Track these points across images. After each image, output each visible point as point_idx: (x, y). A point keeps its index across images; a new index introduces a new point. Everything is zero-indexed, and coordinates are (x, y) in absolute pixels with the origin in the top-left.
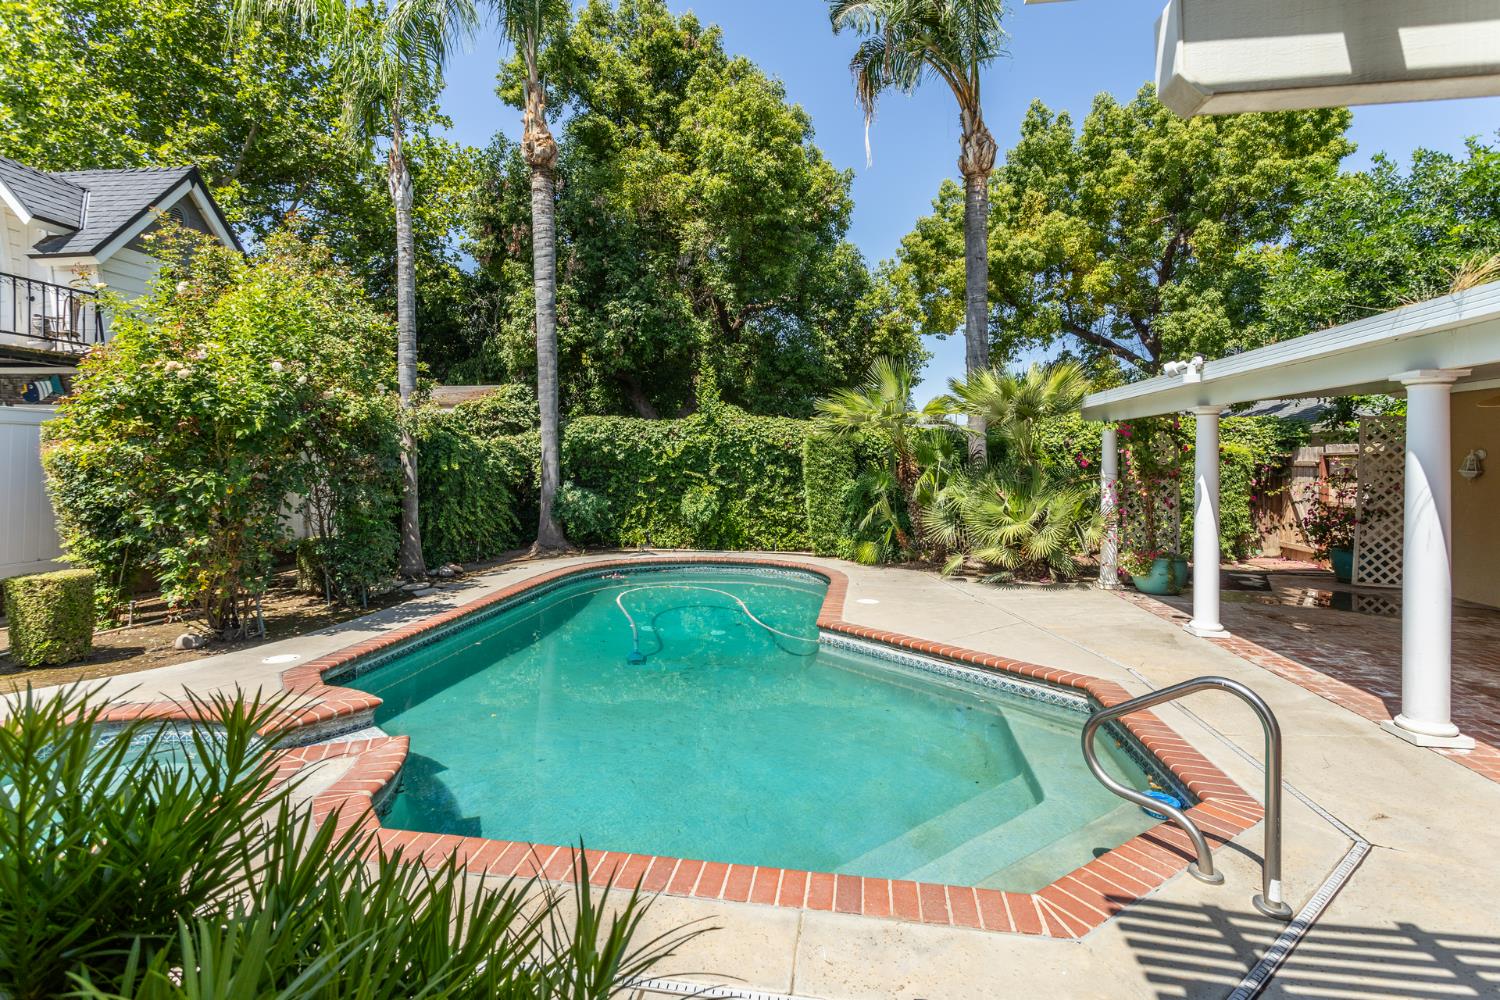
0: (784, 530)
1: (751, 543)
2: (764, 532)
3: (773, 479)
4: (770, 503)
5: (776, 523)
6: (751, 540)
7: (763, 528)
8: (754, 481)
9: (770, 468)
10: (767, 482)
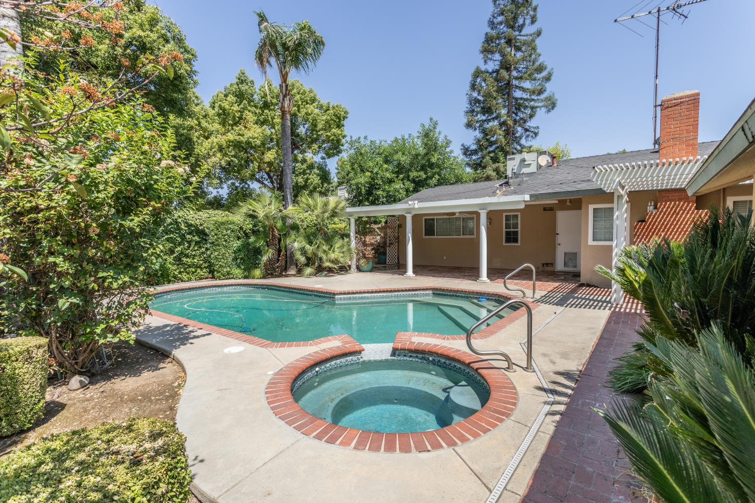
0: (193, 270)
1: (177, 279)
2: (183, 272)
3: (189, 242)
4: (187, 256)
5: (190, 266)
6: (175, 277)
7: (182, 270)
8: (180, 245)
9: (188, 236)
10: (186, 245)
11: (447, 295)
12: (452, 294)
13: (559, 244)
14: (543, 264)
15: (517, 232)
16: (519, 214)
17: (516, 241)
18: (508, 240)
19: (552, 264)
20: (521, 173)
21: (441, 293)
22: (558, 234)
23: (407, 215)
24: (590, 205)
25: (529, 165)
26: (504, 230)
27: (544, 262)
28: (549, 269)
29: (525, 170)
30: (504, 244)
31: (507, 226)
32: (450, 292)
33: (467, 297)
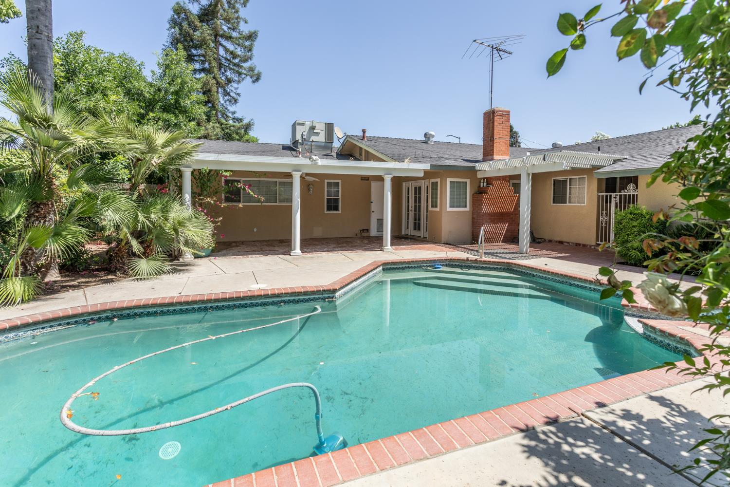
11: (399, 268)
12: (404, 266)
13: (373, 212)
14: (361, 231)
15: (338, 200)
16: (340, 181)
17: (337, 208)
18: (329, 208)
19: (368, 230)
20: (311, 140)
21: (392, 267)
22: (372, 202)
23: (294, 173)
24: (448, 179)
25: (318, 134)
26: (326, 197)
27: (362, 228)
28: (366, 234)
29: (313, 138)
30: (326, 212)
31: (329, 194)
32: (402, 264)
33: (420, 267)
